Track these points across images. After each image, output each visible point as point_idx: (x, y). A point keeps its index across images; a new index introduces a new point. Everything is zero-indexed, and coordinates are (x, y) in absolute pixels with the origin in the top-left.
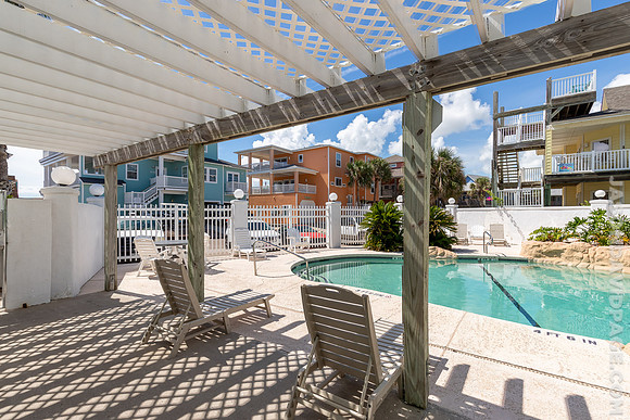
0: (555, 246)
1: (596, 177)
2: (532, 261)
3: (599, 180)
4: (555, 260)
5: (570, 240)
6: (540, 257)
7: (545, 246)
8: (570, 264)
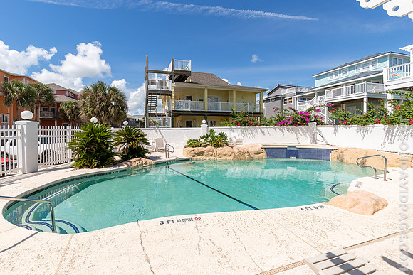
0: (200, 149)
1: (191, 113)
2: (191, 160)
4: (201, 157)
6: (195, 156)
7: (195, 150)
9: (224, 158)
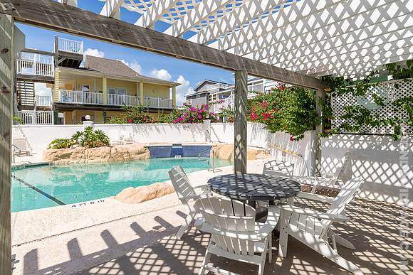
0: (66, 151)
1: (83, 107)
2: (51, 164)
3: (85, 109)
4: (66, 160)
5: (74, 146)
6: (57, 160)
7: (60, 152)
8: (75, 161)
9: (97, 160)
